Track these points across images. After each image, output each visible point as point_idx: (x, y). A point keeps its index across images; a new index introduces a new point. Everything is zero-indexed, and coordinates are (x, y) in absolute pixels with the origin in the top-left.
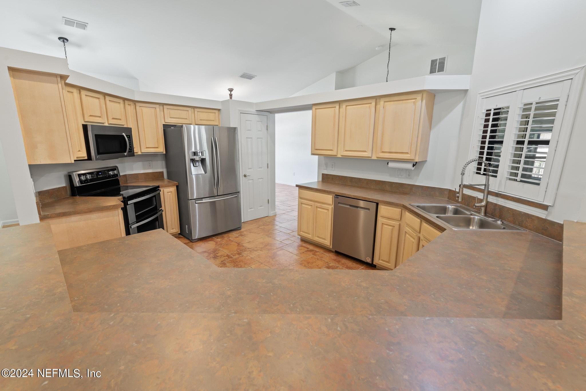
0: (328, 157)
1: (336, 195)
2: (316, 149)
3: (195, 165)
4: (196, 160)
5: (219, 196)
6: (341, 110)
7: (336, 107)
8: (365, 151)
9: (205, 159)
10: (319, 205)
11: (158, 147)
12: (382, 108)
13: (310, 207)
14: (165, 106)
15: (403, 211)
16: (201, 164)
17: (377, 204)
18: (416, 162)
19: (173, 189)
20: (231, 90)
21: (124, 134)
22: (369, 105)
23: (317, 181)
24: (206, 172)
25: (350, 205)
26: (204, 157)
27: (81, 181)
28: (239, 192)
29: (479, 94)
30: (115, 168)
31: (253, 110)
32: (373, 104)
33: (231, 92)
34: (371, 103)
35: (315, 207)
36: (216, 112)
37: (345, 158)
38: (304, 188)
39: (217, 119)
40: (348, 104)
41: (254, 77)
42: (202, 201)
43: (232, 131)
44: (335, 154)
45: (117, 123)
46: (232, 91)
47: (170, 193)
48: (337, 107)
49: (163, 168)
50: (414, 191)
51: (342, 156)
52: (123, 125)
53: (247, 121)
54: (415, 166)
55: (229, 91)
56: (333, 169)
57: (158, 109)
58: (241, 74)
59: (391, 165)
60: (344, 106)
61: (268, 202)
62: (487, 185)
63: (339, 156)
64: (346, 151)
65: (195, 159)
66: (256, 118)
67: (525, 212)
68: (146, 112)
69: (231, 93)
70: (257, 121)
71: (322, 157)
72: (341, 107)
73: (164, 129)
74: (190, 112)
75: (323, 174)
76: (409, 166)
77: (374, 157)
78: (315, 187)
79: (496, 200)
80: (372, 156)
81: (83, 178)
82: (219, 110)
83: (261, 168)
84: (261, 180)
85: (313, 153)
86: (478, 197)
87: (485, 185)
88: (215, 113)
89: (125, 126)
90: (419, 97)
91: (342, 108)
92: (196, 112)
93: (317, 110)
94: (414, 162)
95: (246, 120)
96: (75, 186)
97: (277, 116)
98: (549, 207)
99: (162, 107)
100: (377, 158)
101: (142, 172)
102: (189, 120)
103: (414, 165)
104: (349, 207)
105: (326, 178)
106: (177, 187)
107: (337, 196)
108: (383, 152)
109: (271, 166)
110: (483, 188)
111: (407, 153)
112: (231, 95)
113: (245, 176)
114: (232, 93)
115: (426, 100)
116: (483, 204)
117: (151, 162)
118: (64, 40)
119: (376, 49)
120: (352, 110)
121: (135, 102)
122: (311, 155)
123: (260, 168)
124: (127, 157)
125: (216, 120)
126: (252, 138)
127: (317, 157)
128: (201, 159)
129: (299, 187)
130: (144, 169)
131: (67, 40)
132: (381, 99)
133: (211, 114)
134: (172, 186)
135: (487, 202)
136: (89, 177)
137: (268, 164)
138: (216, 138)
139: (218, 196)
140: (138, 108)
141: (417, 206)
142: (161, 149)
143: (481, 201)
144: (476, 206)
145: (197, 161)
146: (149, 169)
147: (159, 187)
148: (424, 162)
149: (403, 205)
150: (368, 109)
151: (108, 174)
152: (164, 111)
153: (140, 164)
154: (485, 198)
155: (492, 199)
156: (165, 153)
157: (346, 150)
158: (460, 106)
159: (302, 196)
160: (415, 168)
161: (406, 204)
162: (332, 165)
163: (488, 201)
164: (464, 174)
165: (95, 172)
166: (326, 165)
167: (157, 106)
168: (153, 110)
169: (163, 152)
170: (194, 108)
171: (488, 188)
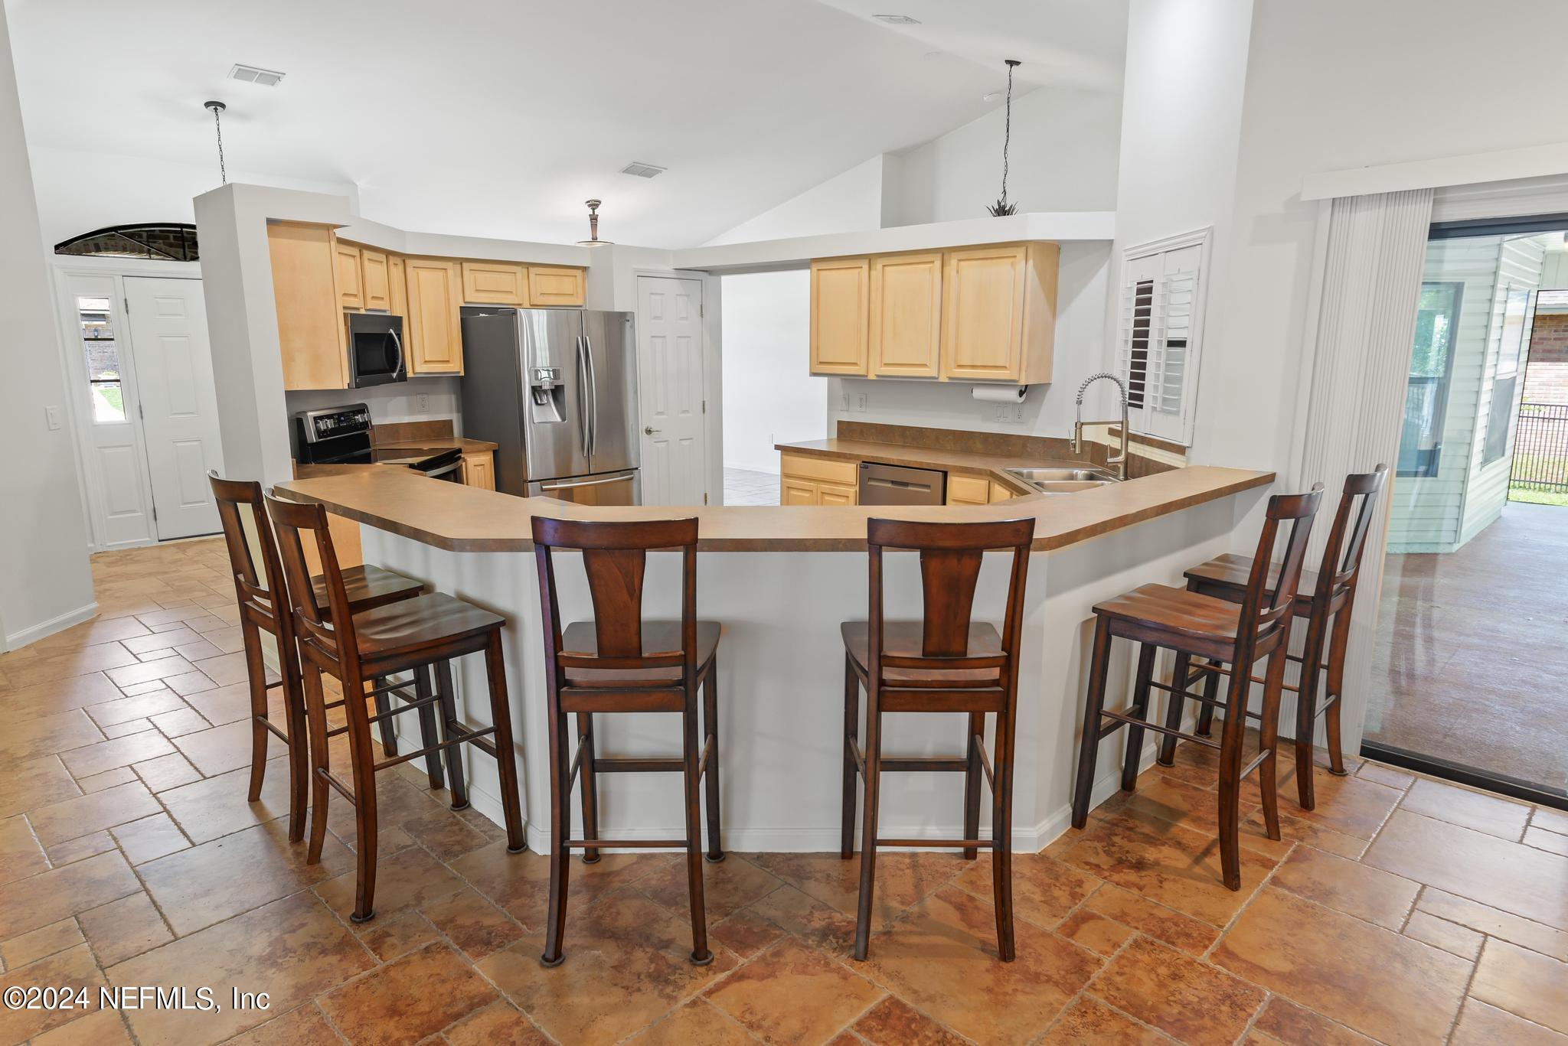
0: (848, 379)
1: (863, 462)
2: (821, 363)
3: (539, 402)
4: (543, 388)
5: (593, 474)
6: (873, 273)
7: (861, 267)
8: (925, 365)
9: (563, 386)
10: (826, 487)
11: (448, 361)
12: (953, 273)
13: (808, 495)
14: (464, 264)
15: (992, 484)
16: (551, 400)
17: (945, 474)
18: (1026, 386)
19: (487, 459)
20: (594, 205)
21: (392, 331)
22: (930, 265)
23: (825, 437)
24: (563, 419)
25: (893, 482)
26: (559, 383)
27: (320, 433)
28: (637, 469)
29: (1125, 250)
30: (362, 409)
31: (667, 268)
32: (938, 264)
33: (593, 209)
34: (933, 262)
35: (819, 494)
36: (579, 273)
37: (884, 381)
38: (794, 452)
39: (580, 291)
40: (886, 261)
41: (661, 172)
42: (556, 484)
43: (617, 323)
44: (862, 372)
45: (378, 308)
46: (597, 205)
47: (479, 468)
48: (866, 267)
49: (451, 412)
50: (1029, 450)
51: (878, 376)
52: (385, 311)
53: (653, 296)
54: (1025, 395)
55: (589, 206)
56: (863, 409)
57: (450, 272)
58: (626, 164)
59: (979, 393)
60: (878, 265)
61: (706, 501)
62: (1124, 423)
63: (872, 377)
64: (887, 365)
65: (541, 387)
66: (673, 287)
67: (1169, 464)
68: (426, 280)
69: (594, 212)
70: (677, 295)
71: (837, 380)
72: (873, 267)
73: (461, 319)
74: (519, 275)
75: (839, 422)
76: (1012, 395)
77: (943, 379)
78: (824, 448)
79: (1144, 450)
80: (939, 375)
81: (322, 426)
82: (584, 269)
83: (687, 411)
84: (685, 443)
85: (815, 371)
86: (1112, 446)
87: (1122, 423)
88: (576, 276)
89: (388, 314)
90: (1020, 253)
91: (876, 269)
92: (532, 276)
93: (821, 272)
94: (1022, 386)
95: (652, 294)
96: (309, 441)
97: (725, 279)
98: (1187, 449)
99: (459, 266)
100: (950, 378)
101: (406, 419)
102: (516, 295)
103: (1021, 394)
104: (890, 485)
105: (847, 431)
106: (495, 453)
107: (866, 465)
108: (960, 366)
109: (711, 408)
110: (1120, 429)
111: (1005, 367)
112: (594, 219)
113: (649, 431)
114: (597, 212)
115: (1034, 260)
116: (1121, 458)
117: (425, 396)
118: (216, 105)
119: (985, 99)
120: (896, 275)
121: (404, 257)
122: (810, 376)
123: (684, 412)
124: (395, 382)
125: (577, 293)
126: (664, 337)
127: (825, 379)
128: (556, 386)
129: (784, 449)
130: (411, 413)
131: (223, 106)
132: (953, 254)
133: (566, 279)
134: (485, 451)
135: (1128, 455)
136: (331, 424)
137: (704, 402)
138: (587, 338)
139: (590, 475)
140: (409, 270)
141: (1016, 473)
142: (456, 367)
143: (1116, 453)
144: (1108, 463)
145: (545, 392)
146: (420, 412)
147: (459, 451)
148: (1044, 387)
149: (991, 471)
150: (926, 274)
151: (354, 419)
152: (465, 277)
153: (401, 401)
154: (1124, 446)
155: (1135, 448)
156: (462, 374)
157: (885, 364)
158: (1103, 272)
159: (790, 472)
160: (1026, 399)
161: (998, 470)
162: (861, 399)
163: (1130, 453)
164: (1081, 402)
165: (335, 414)
166: (847, 399)
167: (449, 265)
168: (441, 274)
169: (459, 372)
170: (528, 265)
171: (1127, 429)
